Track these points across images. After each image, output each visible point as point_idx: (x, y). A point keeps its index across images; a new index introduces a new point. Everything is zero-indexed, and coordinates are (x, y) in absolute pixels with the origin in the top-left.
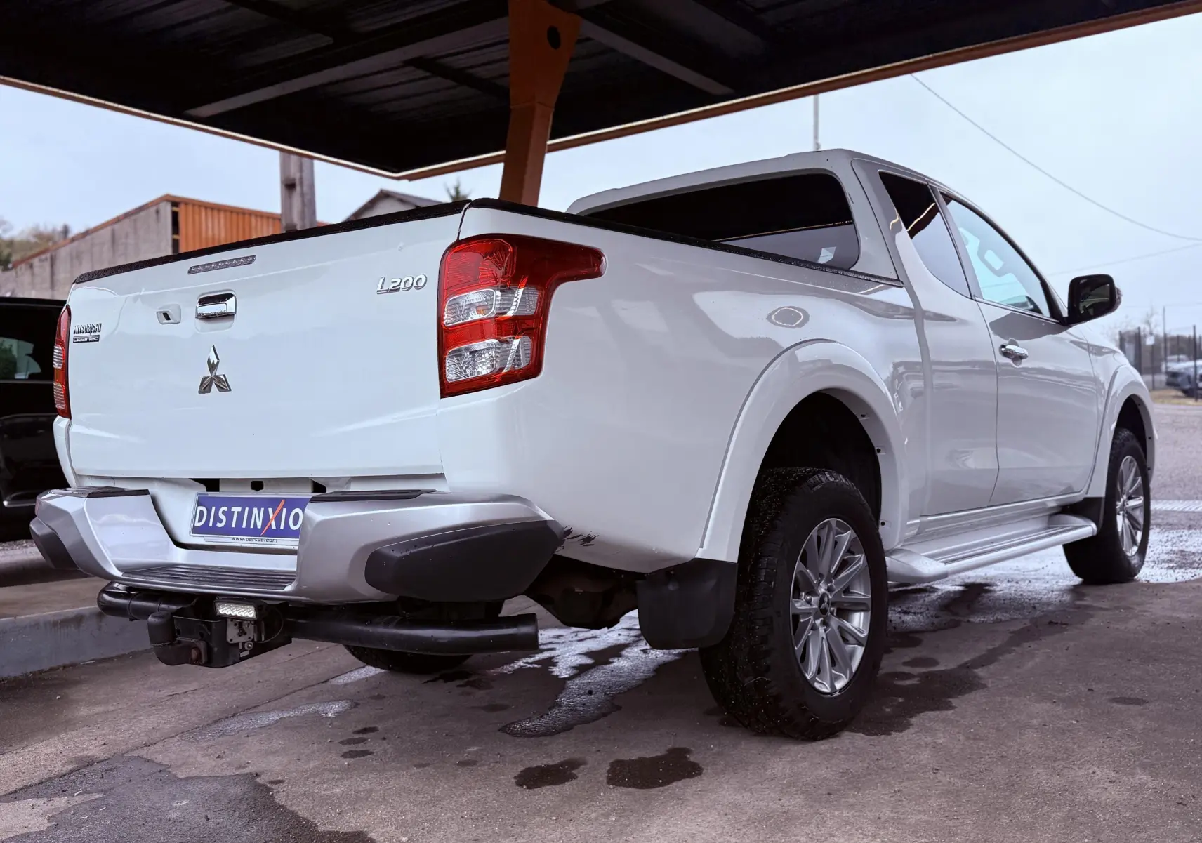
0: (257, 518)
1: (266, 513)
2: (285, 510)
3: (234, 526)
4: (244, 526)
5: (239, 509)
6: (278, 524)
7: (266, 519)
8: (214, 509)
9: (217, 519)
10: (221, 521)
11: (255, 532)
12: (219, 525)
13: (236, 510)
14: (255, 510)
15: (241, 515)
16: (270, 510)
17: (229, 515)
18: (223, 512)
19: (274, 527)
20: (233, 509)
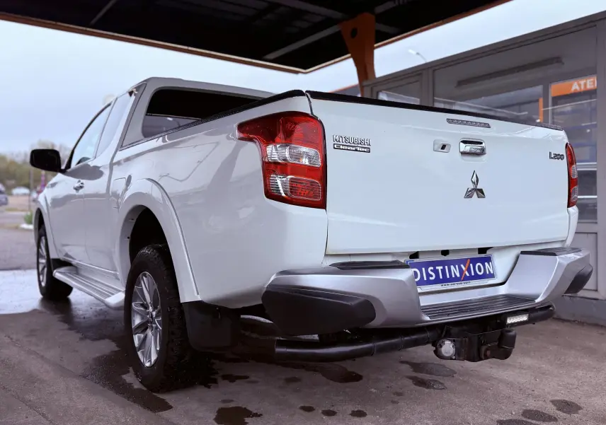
0: (455, 271)
1: (460, 268)
2: (471, 265)
3: (441, 277)
4: (448, 276)
5: (442, 268)
6: (470, 272)
7: (461, 271)
8: (424, 269)
9: (429, 275)
10: (432, 276)
11: (456, 279)
12: (431, 278)
13: (439, 268)
14: (452, 267)
15: (443, 271)
16: (462, 266)
17: (436, 271)
18: (431, 270)
19: (468, 275)
20: (437, 268)
